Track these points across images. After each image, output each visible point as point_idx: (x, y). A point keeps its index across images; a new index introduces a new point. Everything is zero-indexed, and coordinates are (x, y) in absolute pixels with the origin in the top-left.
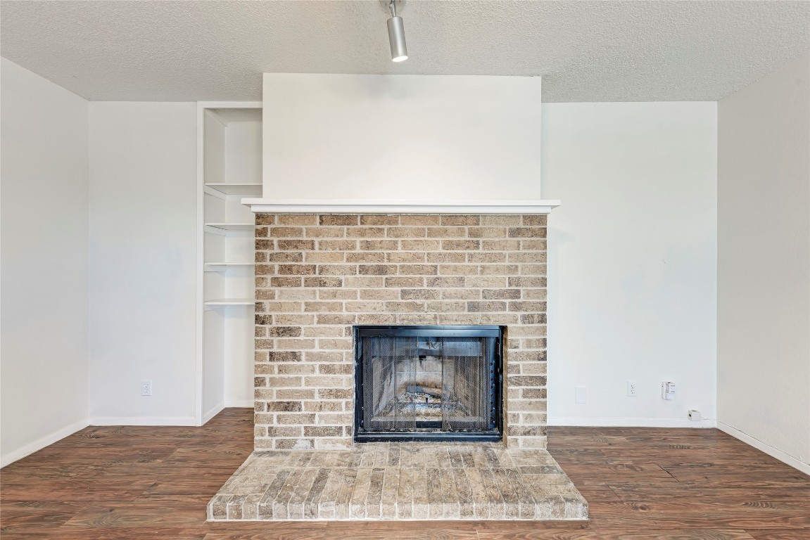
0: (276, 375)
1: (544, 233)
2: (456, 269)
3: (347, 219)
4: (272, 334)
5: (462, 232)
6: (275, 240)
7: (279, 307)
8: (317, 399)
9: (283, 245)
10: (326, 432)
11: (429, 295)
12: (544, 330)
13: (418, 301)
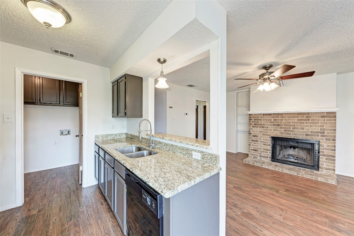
0: (253, 144)
1: (335, 117)
3: (270, 114)
4: (252, 136)
5: (303, 117)
6: (253, 119)
7: (254, 131)
8: (262, 150)
9: (255, 120)
12: (335, 143)
13: (289, 132)
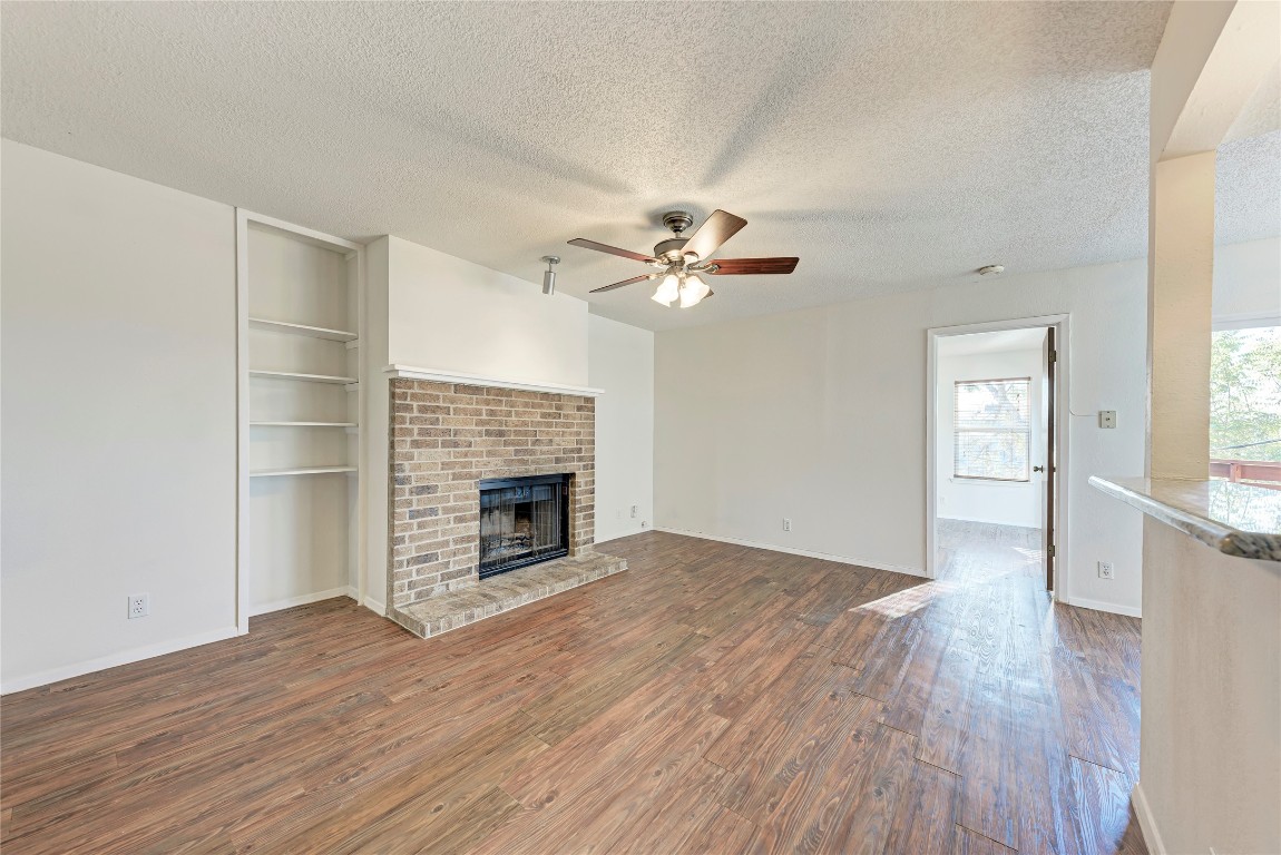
0: (415, 531)
2: (548, 433)
3: (475, 390)
4: (411, 493)
5: (551, 405)
6: (415, 404)
7: (418, 467)
8: (452, 547)
9: (423, 409)
10: (460, 573)
11: (532, 453)
12: (593, 474)
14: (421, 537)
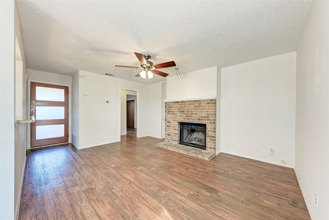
0: (168, 130)
1: (215, 103)
2: (196, 112)
3: (178, 102)
4: (167, 122)
5: (197, 103)
6: (168, 106)
7: (168, 118)
8: (173, 134)
10: (174, 140)
12: (215, 125)
13: (189, 118)
14: (168, 131)
